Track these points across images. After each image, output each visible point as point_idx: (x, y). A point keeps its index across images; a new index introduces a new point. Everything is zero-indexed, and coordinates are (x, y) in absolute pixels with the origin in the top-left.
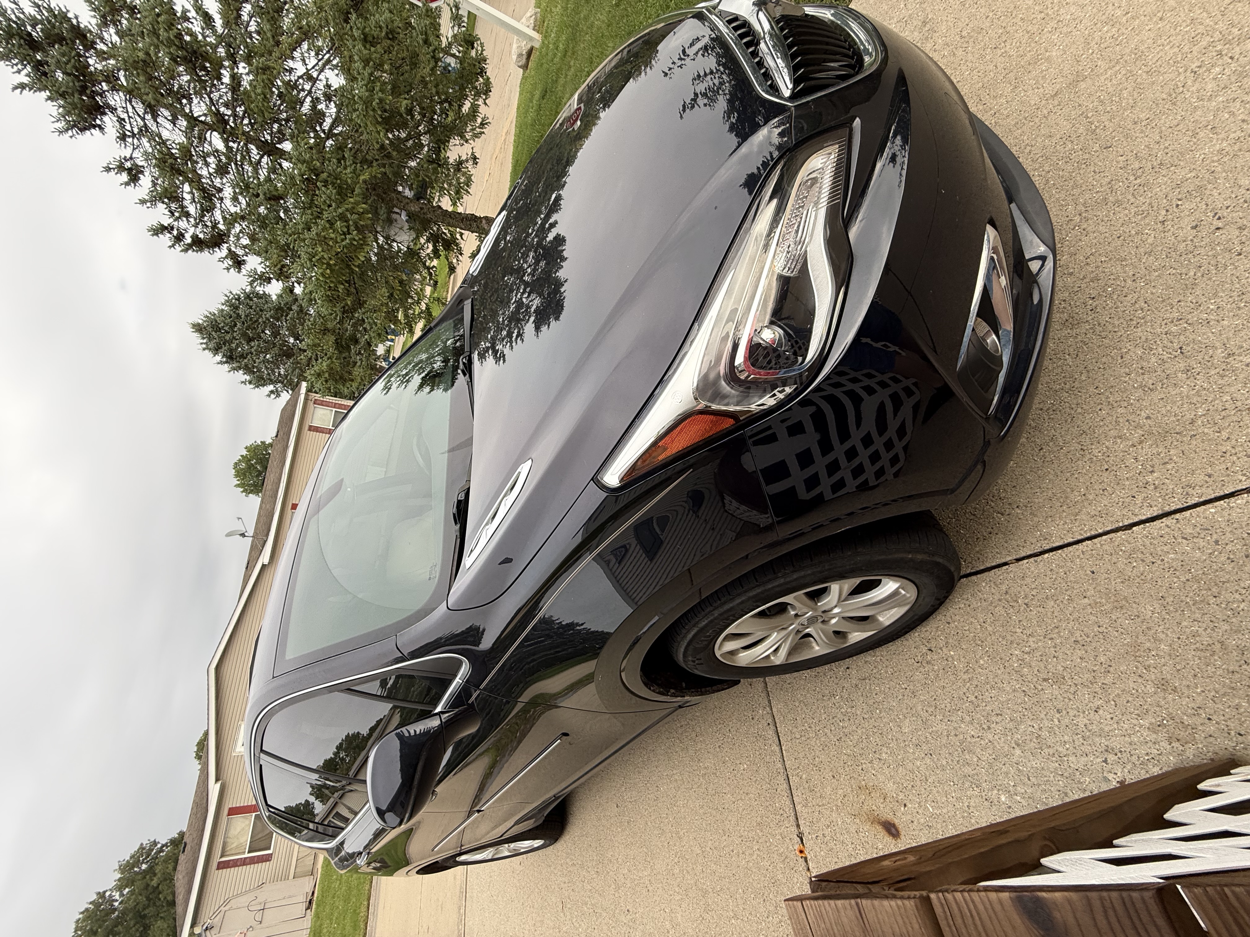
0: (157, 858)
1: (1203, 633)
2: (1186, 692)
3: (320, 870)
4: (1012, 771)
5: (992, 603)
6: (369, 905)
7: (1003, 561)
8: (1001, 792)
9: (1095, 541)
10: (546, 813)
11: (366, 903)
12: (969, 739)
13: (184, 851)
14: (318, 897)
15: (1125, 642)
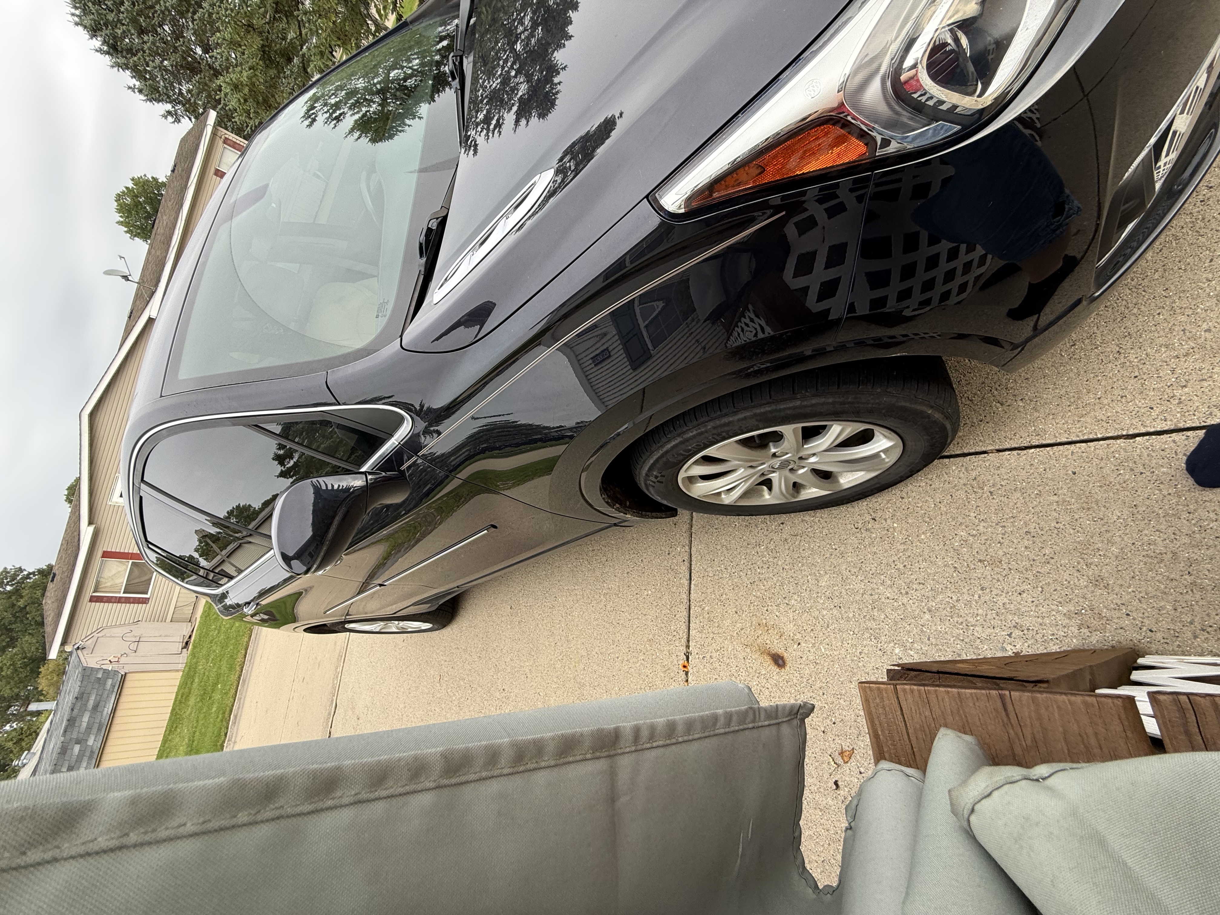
0: (23, 583)
1: (1161, 543)
2: (1117, 589)
3: (198, 620)
4: (915, 631)
5: (955, 486)
6: (246, 653)
7: (984, 449)
8: (897, 646)
9: (1091, 444)
10: (442, 601)
11: (243, 652)
12: (883, 600)
13: (52, 581)
14: (194, 641)
15: (1078, 540)
